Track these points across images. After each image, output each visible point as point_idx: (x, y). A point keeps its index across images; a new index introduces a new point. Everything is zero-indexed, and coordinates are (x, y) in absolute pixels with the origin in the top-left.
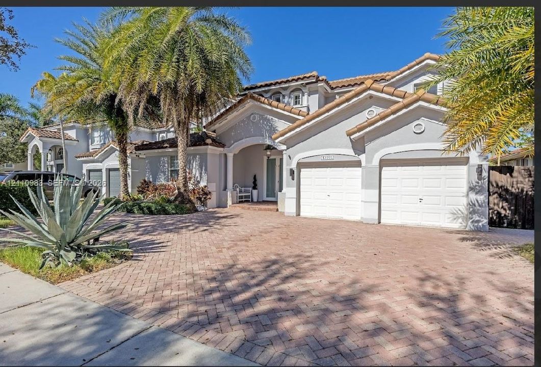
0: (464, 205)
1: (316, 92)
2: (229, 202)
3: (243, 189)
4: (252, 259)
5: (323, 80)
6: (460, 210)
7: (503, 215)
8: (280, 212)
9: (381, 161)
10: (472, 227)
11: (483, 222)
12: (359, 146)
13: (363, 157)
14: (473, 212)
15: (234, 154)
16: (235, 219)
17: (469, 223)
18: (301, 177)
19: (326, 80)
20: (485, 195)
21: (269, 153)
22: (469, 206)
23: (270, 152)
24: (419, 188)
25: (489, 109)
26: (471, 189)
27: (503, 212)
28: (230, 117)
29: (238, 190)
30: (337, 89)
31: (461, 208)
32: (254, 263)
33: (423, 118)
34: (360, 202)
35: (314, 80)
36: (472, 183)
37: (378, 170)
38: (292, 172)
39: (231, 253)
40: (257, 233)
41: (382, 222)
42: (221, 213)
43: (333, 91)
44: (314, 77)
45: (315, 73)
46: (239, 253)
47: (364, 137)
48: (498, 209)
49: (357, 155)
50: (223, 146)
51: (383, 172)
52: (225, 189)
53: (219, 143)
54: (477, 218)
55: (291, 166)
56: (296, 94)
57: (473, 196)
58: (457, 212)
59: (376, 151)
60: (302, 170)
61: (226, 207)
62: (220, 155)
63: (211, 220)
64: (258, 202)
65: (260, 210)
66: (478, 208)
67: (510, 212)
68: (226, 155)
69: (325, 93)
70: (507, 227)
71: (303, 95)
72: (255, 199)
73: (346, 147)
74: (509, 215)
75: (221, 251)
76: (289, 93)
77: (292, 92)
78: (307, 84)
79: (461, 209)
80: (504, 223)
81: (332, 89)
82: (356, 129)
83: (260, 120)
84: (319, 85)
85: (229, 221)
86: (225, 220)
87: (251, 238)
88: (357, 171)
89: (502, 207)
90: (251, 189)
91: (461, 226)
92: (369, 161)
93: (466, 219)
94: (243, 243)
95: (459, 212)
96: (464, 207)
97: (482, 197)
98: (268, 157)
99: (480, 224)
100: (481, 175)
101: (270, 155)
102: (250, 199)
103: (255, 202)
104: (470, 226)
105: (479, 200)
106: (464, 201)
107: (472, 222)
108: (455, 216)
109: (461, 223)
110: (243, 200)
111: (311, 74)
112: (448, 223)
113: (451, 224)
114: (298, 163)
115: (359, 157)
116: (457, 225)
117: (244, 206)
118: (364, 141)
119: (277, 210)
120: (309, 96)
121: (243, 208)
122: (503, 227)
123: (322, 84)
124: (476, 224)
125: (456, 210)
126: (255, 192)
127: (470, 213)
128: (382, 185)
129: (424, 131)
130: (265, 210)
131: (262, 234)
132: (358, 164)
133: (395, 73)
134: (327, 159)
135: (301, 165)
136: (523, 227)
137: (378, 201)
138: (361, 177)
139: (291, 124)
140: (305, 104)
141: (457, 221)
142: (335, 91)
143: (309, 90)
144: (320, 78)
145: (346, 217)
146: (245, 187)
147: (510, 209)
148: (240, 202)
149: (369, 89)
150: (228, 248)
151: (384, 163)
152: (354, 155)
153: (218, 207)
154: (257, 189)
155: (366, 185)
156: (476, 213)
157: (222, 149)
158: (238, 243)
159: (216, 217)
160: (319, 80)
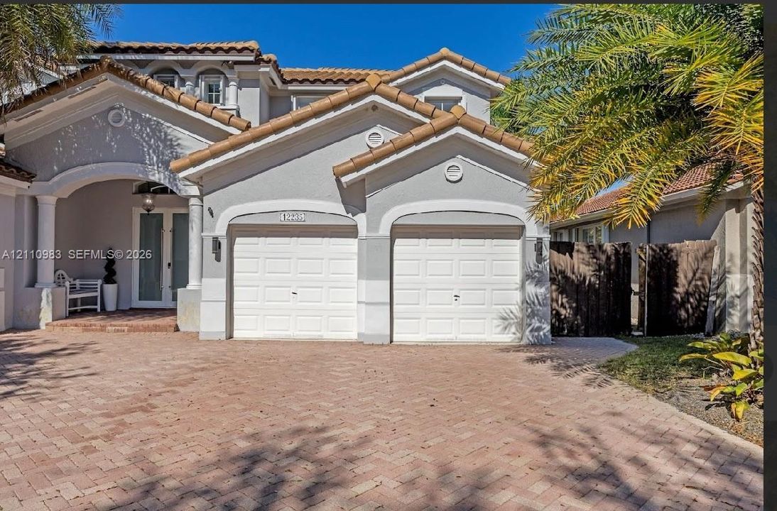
0: (518, 304)
1: (254, 83)
2: (46, 316)
3: (78, 282)
4: (192, 457)
5: (269, 61)
6: (512, 312)
7: (563, 317)
8: (187, 333)
9: (394, 227)
10: (531, 339)
11: (545, 331)
12: (354, 197)
13: (361, 220)
14: (533, 315)
15: (59, 201)
16: (80, 356)
17: (527, 332)
18: (235, 254)
19: (275, 62)
20: (546, 286)
21: (149, 201)
22: (525, 305)
23: (152, 198)
24: (453, 276)
25: (612, 148)
26: (528, 276)
27: (563, 312)
28: (50, 108)
29: (67, 284)
30: (294, 84)
31: (513, 308)
32: (202, 467)
33: (459, 156)
34: (356, 304)
35: (252, 59)
36: (530, 268)
37: (389, 243)
38: (217, 245)
39: (126, 450)
40: (160, 388)
41: (394, 339)
42: (33, 345)
43: (284, 87)
44: (252, 51)
45: (253, 44)
46: (146, 448)
47: (364, 180)
48: (557, 308)
49: (350, 215)
50: (29, 177)
51: (395, 248)
52: (33, 282)
53: (19, 169)
54: (538, 324)
55: (214, 231)
56: (212, 79)
57: (531, 289)
58: (509, 315)
59: (386, 209)
60: (238, 240)
61: (37, 327)
62: (19, 198)
63: (9, 367)
64: (122, 312)
65: (133, 329)
66: (538, 307)
67: (571, 312)
68: (34, 200)
69: (270, 87)
70: (567, 335)
71: (227, 85)
72: (111, 306)
73: (329, 198)
74: (571, 316)
75: (90, 450)
76: (194, 75)
77: (202, 73)
78: (237, 63)
79: (515, 311)
80: (563, 329)
81: (284, 82)
82: (351, 164)
83: (133, 124)
84: (262, 70)
85: (63, 365)
86: (51, 360)
87: (153, 401)
88: (351, 245)
89: (562, 304)
90: (99, 282)
91: (515, 339)
92: (373, 226)
93: (521, 326)
94: (140, 416)
95: (511, 315)
96: (517, 307)
97: (543, 290)
98: (148, 210)
99: (541, 333)
100: (541, 255)
101: (153, 206)
102: (98, 307)
103: (113, 313)
104: (528, 337)
105: (539, 294)
106: (517, 297)
107: (531, 331)
108: (506, 323)
109: (514, 334)
110: (79, 308)
111: (247, 45)
112: (496, 334)
113: (501, 336)
114: (229, 225)
115: (354, 218)
116: (508, 338)
117: (89, 323)
118: (365, 190)
119: (177, 329)
120: (239, 87)
121: (86, 328)
122: (563, 336)
123: (267, 69)
124: (536, 334)
125: (506, 313)
126: (110, 289)
127: (528, 317)
128: (395, 272)
129: (461, 179)
130: (147, 329)
131: (176, 389)
132: (351, 232)
133: (393, 74)
134: (290, 220)
135: (236, 231)
136: (587, 335)
137: (389, 301)
138: (356, 257)
139: (212, 143)
140: (231, 104)
141: (509, 331)
142: (290, 88)
143: (238, 77)
144: (265, 57)
145: (329, 335)
146: (82, 278)
147: (570, 308)
148: (73, 314)
149: (373, 92)
150: (108, 438)
151: (399, 231)
152: (345, 214)
153: (14, 329)
154: (115, 282)
155: (365, 272)
156: (537, 315)
157: (25, 185)
158: (128, 419)
159: (18, 356)
160: (263, 60)
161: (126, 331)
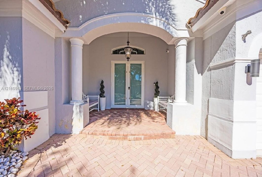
52: (69, 100)
55: (246, 55)
62: (57, 40)
72: (103, 108)
90: (99, 96)
102: (98, 109)
126: (103, 100)
154: (104, 97)
161: (143, 138)
